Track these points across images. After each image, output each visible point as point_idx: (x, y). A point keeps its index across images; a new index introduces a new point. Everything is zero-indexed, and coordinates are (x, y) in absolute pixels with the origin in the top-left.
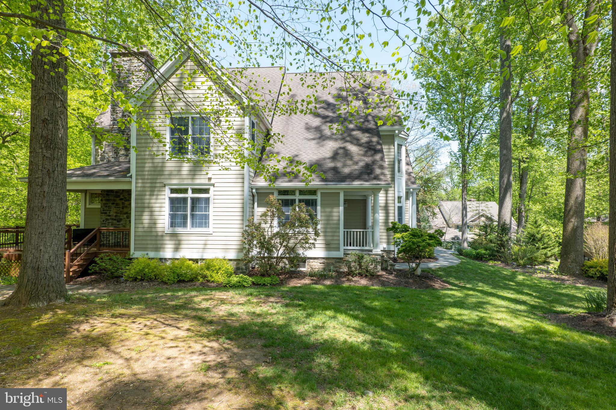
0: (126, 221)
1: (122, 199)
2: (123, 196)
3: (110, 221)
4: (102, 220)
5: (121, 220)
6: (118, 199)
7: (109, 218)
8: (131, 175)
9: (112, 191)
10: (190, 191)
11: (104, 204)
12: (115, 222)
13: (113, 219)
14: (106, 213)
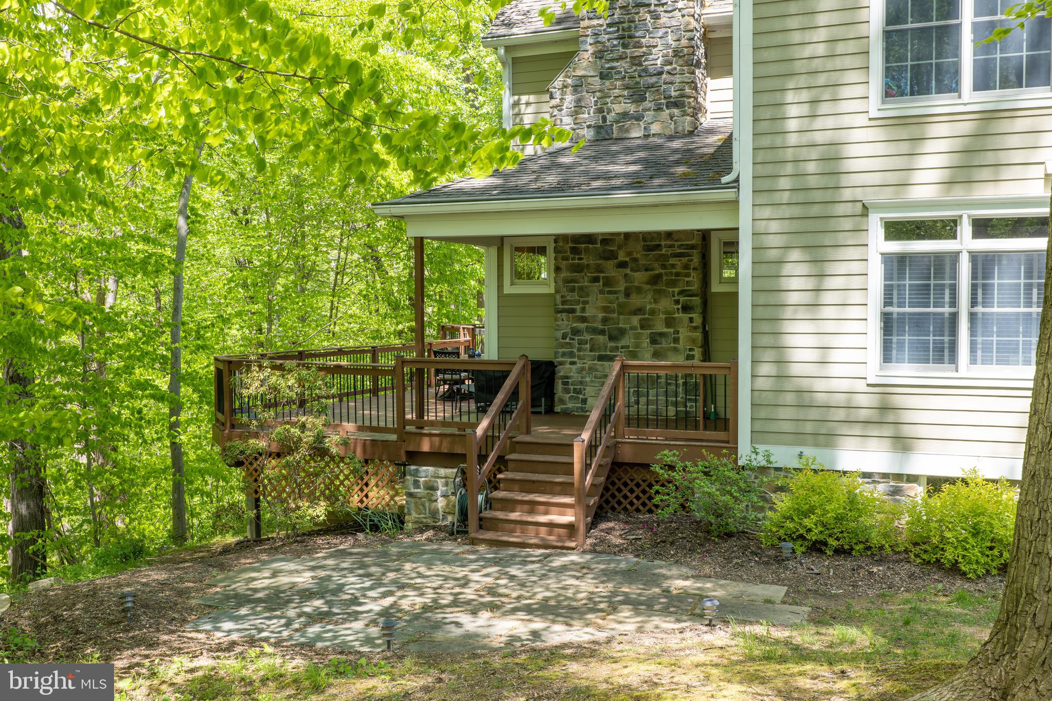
0: (638, 337)
1: (623, 265)
2: (629, 254)
3: (588, 337)
4: (559, 334)
5: (622, 332)
6: (610, 264)
7: (582, 326)
8: (737, 180)
9: (589, 238)
10: (966, 229)
11: (567, 281)
12: (602, 339)
13: (594, 331)
14: (573, 311)
